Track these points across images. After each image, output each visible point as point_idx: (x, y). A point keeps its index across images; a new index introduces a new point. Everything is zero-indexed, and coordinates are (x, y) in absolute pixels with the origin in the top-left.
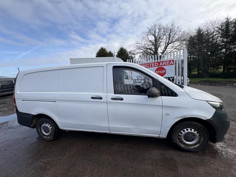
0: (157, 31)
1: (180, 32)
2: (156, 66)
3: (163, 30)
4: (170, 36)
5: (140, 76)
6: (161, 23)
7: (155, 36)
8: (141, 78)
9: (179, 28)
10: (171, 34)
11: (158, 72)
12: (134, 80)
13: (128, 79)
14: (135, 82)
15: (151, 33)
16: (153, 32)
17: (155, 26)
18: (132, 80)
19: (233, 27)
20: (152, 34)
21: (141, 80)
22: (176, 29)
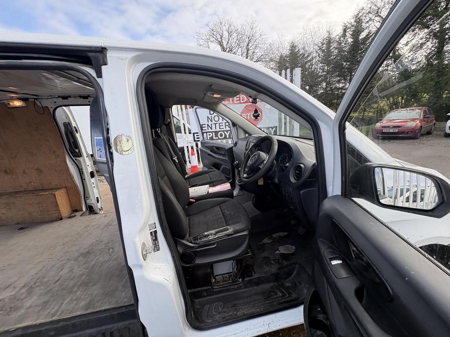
0: (226, 34)
1: (265, 44)
2: (242, 101)
3: (235, 34)
4: (248, 50)
5: (208, 125)
6: (232, 21)
7: (221, 46)
8: (211, 129)
9: (263, 37)
10: (250, 44)
11: (247, 116)
12: (195, 135)
13: (181, 133)
14: (197, 138)
15: (215, 37)
16: (219, 37)
17: (221, 24)
18: (190, 133)
19: (336, 48)
20: (217, 39)
21: (211, 134)
22: (258, 37)
